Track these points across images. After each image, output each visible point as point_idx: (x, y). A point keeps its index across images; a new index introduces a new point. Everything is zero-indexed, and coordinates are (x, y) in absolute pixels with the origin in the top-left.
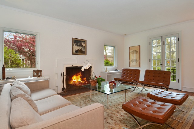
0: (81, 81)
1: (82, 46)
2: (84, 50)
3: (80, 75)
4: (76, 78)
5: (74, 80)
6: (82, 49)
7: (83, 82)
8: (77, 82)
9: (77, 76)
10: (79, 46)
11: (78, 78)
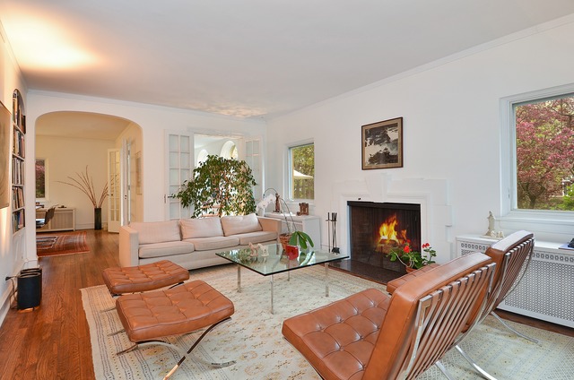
0: (397, 241)
1: (389, 142)
2: (392, 152)
3: (395, 222)
4: (388, 230)
5: (383, 237)
6: (389, 150)
7: (401, 242)
8: (388, 242)
9: (389, 225)
10: (379, 143)
11: (391, 232)
